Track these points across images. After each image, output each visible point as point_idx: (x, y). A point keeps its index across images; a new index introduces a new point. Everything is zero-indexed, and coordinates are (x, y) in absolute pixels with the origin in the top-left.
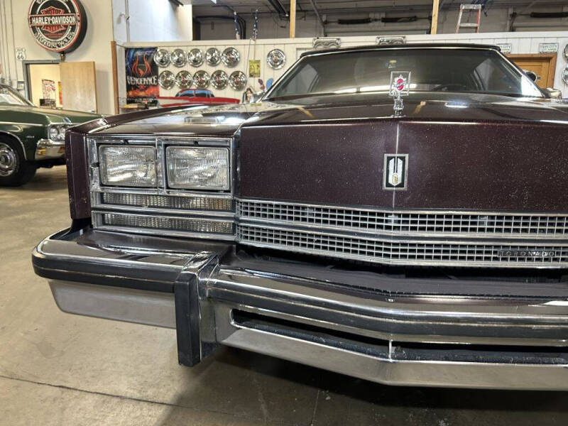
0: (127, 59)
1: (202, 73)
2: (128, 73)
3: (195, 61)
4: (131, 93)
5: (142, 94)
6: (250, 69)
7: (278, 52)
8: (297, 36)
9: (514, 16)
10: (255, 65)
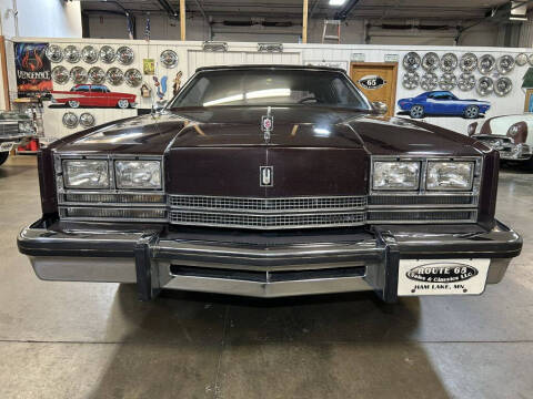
0: (17, 54)
1: (97, 70)
2: (18, 67)
3: (89, 58)
4: (22, 87)
5: (34, 88)
6: (145, 67)
7: (171, 53)
8: (188, 39)
9: (369, 26)
10: (149, 64)
